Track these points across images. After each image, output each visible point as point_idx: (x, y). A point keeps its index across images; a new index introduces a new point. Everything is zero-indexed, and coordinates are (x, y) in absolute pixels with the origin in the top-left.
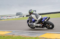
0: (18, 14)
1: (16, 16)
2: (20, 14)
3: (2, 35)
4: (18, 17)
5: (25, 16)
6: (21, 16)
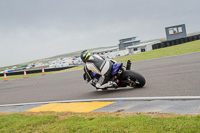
0: (124, 44)
1: (120, 49)
2: (131, 44)
3: (86, 114)
4: (126, 52)
5: (149, 48)
6: (135, 49)
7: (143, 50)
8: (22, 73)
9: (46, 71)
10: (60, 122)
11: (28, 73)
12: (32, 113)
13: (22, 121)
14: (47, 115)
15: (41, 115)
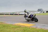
0: (39, 10)
1: (38, 11)
2: (41, 10)
3: (28, 27)
6: (42, 12)
7: (44, 12)
8: (13, 14)
9: (19, 15)
10: (22, 28)
11: (15, 15)
12: (15, 25)
13: (13, 26)
14: (19, 25)
15: (17, 25)
